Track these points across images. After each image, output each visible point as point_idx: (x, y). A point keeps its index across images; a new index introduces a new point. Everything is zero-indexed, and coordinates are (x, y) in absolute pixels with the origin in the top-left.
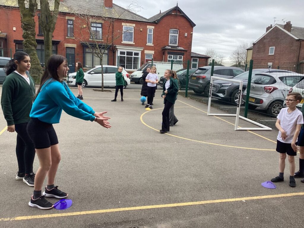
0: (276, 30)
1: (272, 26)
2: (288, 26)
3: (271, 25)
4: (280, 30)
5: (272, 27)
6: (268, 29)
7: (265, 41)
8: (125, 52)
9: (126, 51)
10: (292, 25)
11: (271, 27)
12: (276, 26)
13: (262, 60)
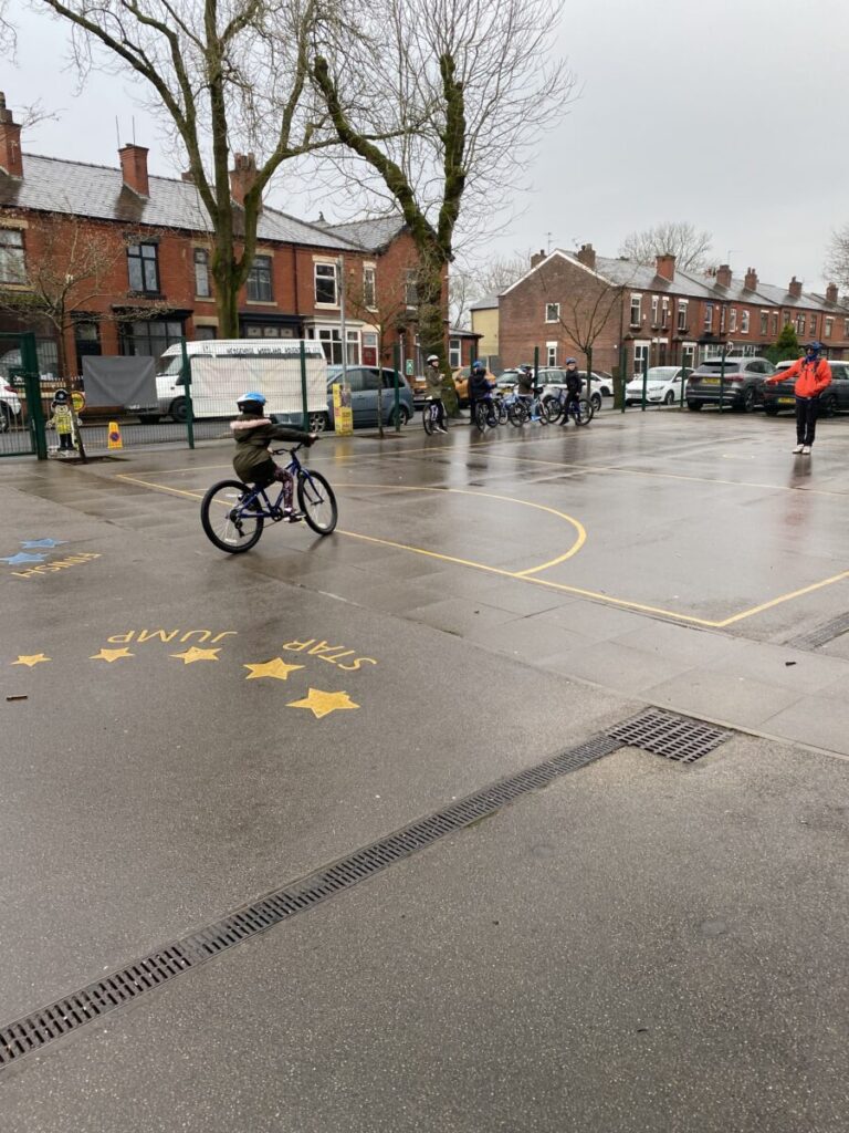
0: (558, 264)
1: (546, 253)
2: (587, 254)
3: (542, 252)
4: (570, 264)
5: (546, 257)
6: (535, 260)
7: (531, 289)
8: (328, 332)
9: (330, 329)
10: (594, 252)
11: (542, 255)
12: (557, 257)
13: (529, 335)
